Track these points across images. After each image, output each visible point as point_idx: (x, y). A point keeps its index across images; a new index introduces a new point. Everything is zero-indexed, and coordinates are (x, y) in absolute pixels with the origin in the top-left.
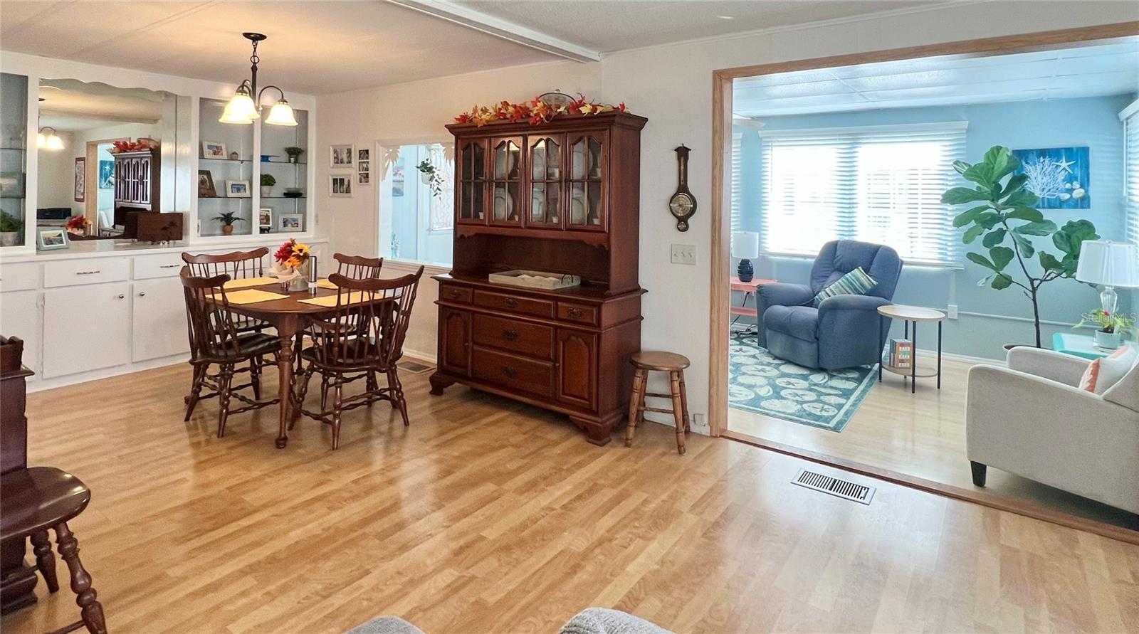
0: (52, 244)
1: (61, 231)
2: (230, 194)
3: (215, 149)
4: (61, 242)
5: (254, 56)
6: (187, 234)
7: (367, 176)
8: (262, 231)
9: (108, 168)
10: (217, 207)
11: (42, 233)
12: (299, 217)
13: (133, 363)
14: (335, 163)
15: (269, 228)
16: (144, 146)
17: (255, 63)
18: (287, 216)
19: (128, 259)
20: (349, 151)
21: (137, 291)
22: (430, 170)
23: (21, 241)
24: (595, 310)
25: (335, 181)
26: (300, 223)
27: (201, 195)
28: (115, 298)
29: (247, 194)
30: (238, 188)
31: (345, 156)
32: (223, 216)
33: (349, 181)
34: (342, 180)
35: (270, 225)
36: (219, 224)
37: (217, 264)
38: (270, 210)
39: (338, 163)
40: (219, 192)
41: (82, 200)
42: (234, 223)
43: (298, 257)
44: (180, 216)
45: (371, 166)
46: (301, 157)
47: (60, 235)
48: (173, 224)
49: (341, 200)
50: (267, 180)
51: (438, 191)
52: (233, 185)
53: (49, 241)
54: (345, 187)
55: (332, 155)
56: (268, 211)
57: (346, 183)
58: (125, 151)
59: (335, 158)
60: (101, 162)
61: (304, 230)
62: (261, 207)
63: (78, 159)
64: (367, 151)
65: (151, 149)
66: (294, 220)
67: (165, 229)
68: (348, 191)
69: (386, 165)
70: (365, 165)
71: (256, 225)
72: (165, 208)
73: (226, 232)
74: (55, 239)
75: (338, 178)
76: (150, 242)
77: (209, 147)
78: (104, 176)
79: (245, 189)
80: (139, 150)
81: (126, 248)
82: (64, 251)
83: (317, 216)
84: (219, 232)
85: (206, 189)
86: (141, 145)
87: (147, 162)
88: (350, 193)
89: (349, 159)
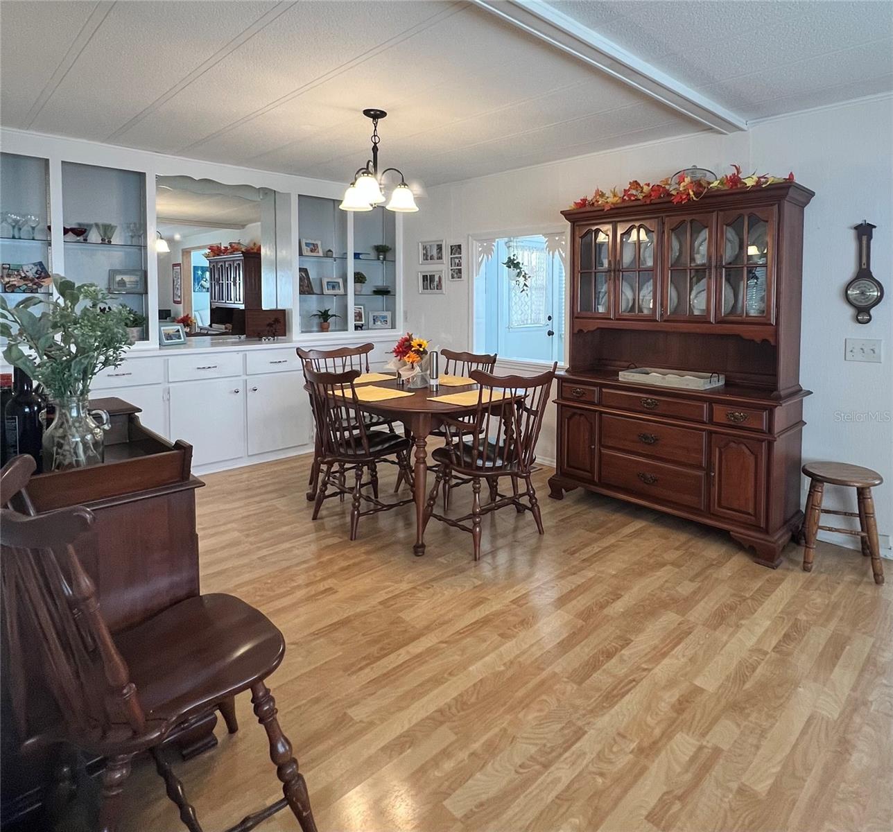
0: (172, 339)
1: (179, 327)
2: (326, 291)
3: (312, 247)
4: (179, 337)
5: (375, 136)
6: (290, 331)
7: (460, 271)
8: (357, 328)
9: (200, 272)
10: (313, 304)
11: (162, 328)
12: (388, 314)
14: (424, 260)
15: (362, 325)
16: (237, 250)
17: (375, 143)
18: (376, 314)
19: (241, 354)
20: (440, 248)
21: (250, 386)
22: (517, 265)
23: (145, 336)
24: (765, 414)
25: (425, 278)
26: (389, 320)
27: (302, 292)
28: (231, 392)
29: (341, 291)
30: (334, 285)
31: (435, 252)
32: (320, 313)
33: (440, 278)
34: (432, 277)
35: (363, 322)
36: (316, 321)
37: (327, 359)
38: (362, 307)
39: (427, 259)
40: (316, 289)
41: (179, 303)
42: (331, 320)
43: (417, 352)
44: (283, 312)
45: (463, 261)
46: (389, 255)
47: (178, 331)
48: (277, 321)
49: (431, 298)
50: (359, 278)
51: (525, 288)
52: (328, 282)
53: (169, 337)
54: (435, 283)
55: (421, 252)
56: (361, 308)
57: (437, 279)
58: (218, 255)
59: (424, 254)
60: (194, 267)
61: (393, 327)
62: (355, 305)
63: (175, 265)
64: (459, 246)
65: (243, 252)
66: (384, 317)
67: (270, 325)
68: (439, 286)
69: (480, 259)
70: (457, 261)
71: (351, 322)
72: (267, 305)
73: (323, 328)
74: (175, 335)
75: (428, 274)
76: (258, 339)
77: (307, 244)
78: (197, 280)
79: (339, 286)
80: (231, 253)
81: (234, 344)
82: (182, 346)
83: (405, 313)
84: (315, 329)
85: (306, 287)
86: (233, 248)
87: (239, 264)
88: (441, 289)
89: (440, 255)
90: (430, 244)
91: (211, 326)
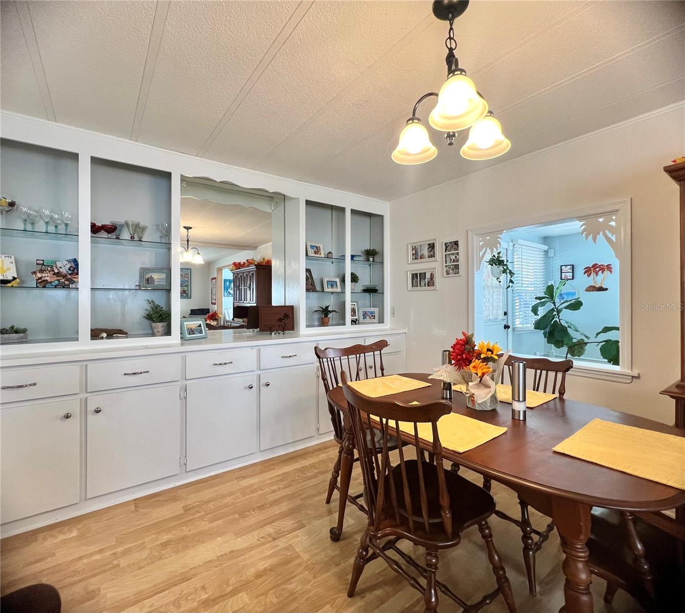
0: (194, 334)
1: (201, 322)
3: (315, 248)
4: (201, 332)
6: (298, 325)
7: (457, 267)
9: (228, 283)
10: (317, 302)
11: (185, 323)
13: (260, 451)
14: (413, 259)
16: (252, 263)
17: (451, 50)
18: (365, 310)
19: (255, 350)
20: (432, 247)
21: (263, 382)
22: (501, 263)
23: (168, 332)
25: (414, 276)
26: (377, 315)
28: (245, 388)
30: (332, 284)
31: (426, 252)
32: (322, 310)
33: (432, 275)
34: (423, 276)
35: (357, 317)
36: (316, 316)
39: (416, 259)
41: (215, 304)
42: (330, 315)
43: (487, 359)
44: (291, 308)
45: (462, 257)
46: (377, 258)
47: (200, 326)
48: (286, 316)
49: (423, 294)
50: (354, 279)
52: (328, 282)
53: (191, 331)
54: (426, 280)
55: (410, 253)
56: (354, 305)
57: (428, 276)
58: (239, 268)
59: (413, 255)
60: (224, 280)
61: (382, 322)
62: (351, 302)
63: (212, 279)
64: (456, 243)
65: (255, 265)
66: (371, 313)
67: (280, 320)
68: (431, 283)
69: (481, 254)
70: (453, 257)
71: (349, 317)
72: (276, 302)
73: (323, 323)
74: (196, 330)
75: (418, 272)
76: (269, 332)
77: (312, 247)
79: (337, 285)
80: (248, 266)
81: (250, 338)
82: (203, 341)
84: (316, 323)
85: (309, 285)
86: (250, 263)
87: (253, 274)
88: (433, 285)
89: (432, 253)
90: (421, 244)
91: (233, 319)
